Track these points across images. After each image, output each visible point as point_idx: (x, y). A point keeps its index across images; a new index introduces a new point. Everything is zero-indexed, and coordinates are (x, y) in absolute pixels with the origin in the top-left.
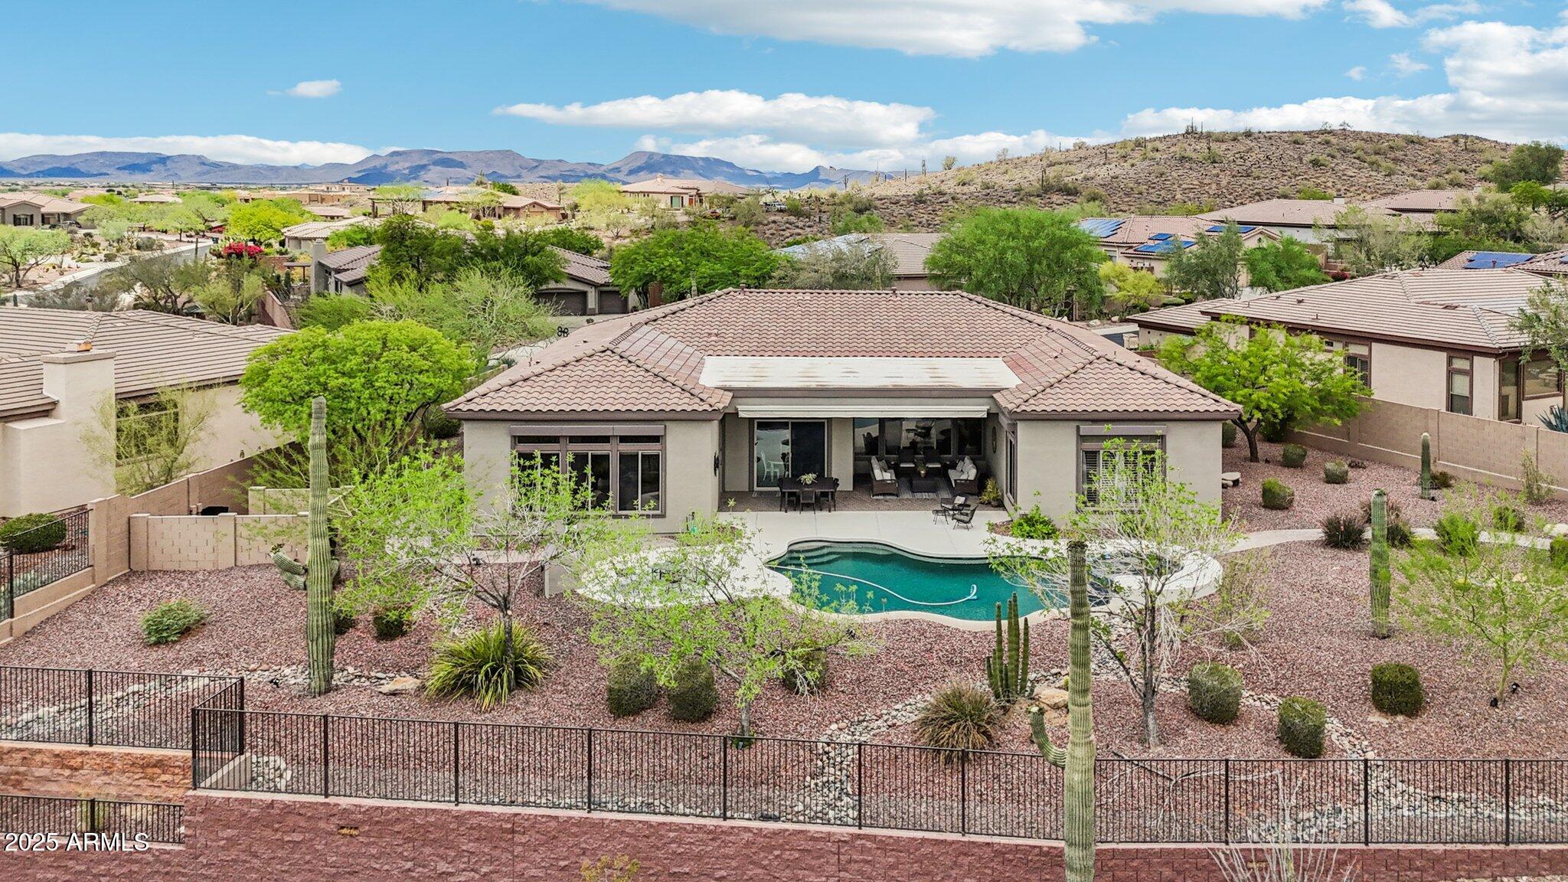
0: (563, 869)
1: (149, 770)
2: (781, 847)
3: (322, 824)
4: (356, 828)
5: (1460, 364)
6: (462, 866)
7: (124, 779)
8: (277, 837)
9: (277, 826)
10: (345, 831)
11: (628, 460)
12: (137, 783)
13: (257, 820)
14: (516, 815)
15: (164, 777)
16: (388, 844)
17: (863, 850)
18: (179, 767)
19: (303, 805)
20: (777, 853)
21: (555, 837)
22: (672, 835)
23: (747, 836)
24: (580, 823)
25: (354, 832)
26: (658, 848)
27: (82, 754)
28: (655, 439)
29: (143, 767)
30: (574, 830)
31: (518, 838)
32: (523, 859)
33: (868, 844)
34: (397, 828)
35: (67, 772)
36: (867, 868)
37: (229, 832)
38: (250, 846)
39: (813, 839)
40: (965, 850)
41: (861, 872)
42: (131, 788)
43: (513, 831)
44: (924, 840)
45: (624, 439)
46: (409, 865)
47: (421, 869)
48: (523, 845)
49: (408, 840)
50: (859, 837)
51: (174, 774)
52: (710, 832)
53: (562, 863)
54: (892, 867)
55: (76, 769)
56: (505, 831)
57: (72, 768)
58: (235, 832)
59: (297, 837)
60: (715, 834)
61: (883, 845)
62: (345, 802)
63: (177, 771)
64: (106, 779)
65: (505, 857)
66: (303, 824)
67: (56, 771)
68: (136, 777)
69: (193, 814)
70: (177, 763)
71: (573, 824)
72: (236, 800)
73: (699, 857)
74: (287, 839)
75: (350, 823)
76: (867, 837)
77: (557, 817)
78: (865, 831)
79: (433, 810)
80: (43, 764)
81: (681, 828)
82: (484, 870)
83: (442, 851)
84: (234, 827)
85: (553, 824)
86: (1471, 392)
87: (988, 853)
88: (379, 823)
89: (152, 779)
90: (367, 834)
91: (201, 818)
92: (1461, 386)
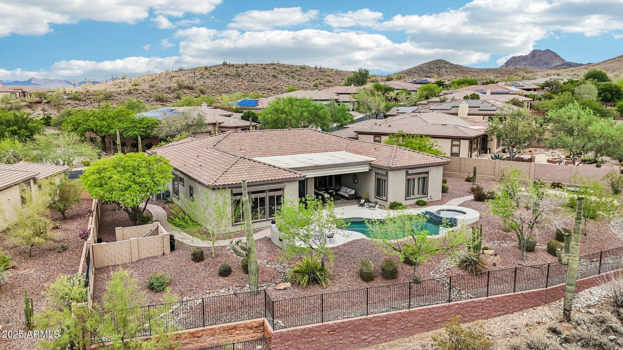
0: (402, 329)
1: (230, 331)
2: (467, 307)
3: (323, 332)
4: (334, 331)
5: (455, 143)
6: (370, 335)
7: (220, 336)
8: (307, 340)
9: (306, 336)
10: (331, 333)
11: (271, 198)
12: (226, 337)
13: (299, 336)
14: (387, 315)
15: (237, 332)
16: (345, 333)
17: (489, 303)
18: (242, 327)
19: (316, 327)
20: (465, 309)
21: (400, 319)
22: (436, 310)
23: (457, 306)
24: (408, 313)
25: (334, 333)
26: (431, 316)
27: (203, 330)
28: (280, 189)
29: (227, 330)
30: (406, 315)
31: (388, 322)
32: (390, 328)
33: (491, 301)
34: (349, 328)
35: (197, 339)
36: (490, 308)
37: (289, 343)
38: (297, 345)
39: (476, 303)
40: (515, 297)
41: (488, 310)
42: (223, 339)
43: (387, 320)
44: (505, 296)
45: (271, 191)
46: (353, 339)
47: (356, 340)
48: (390, 324)
49: (352, 331)
50: (488, 299)
51: (240, 330)
52: (447, 307)
53: (402, 327)
54: (496, 306)
55: (200, 337)
56: (385, 321)
57: (198, 337)
58: (292, 342)
59: (314, 339)
60: (448, 308)
61: (494, 300)
62: (331, 323)
63: (241, 329)
64: (213, 338)
65: (384, 329)
66: (316, 334)
67: (191, 340)
68: (225, 334)
69: (275, 339)
70: (241, 326)
71: (407, 314)
72: (292, 330)
73: (443, 316)
74: (310, 340)
75: (332, 329)
76: (490, 299)
77: (401, 313)
78: (489, 297)
79: (361, 319)
80: (185, 338)
81: (439, 308)
82: (378, 335)
83: (363, 332)
84: (291, 340)
85: (399, 315)
86: (459, 152)
87: (521, 296)
88: (342, 327)
89: (231, 334)
90: (338, 332)
91: (279, 340)
92: (455, 150)
